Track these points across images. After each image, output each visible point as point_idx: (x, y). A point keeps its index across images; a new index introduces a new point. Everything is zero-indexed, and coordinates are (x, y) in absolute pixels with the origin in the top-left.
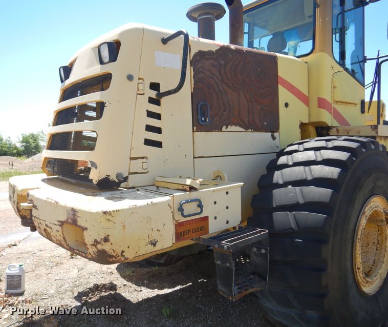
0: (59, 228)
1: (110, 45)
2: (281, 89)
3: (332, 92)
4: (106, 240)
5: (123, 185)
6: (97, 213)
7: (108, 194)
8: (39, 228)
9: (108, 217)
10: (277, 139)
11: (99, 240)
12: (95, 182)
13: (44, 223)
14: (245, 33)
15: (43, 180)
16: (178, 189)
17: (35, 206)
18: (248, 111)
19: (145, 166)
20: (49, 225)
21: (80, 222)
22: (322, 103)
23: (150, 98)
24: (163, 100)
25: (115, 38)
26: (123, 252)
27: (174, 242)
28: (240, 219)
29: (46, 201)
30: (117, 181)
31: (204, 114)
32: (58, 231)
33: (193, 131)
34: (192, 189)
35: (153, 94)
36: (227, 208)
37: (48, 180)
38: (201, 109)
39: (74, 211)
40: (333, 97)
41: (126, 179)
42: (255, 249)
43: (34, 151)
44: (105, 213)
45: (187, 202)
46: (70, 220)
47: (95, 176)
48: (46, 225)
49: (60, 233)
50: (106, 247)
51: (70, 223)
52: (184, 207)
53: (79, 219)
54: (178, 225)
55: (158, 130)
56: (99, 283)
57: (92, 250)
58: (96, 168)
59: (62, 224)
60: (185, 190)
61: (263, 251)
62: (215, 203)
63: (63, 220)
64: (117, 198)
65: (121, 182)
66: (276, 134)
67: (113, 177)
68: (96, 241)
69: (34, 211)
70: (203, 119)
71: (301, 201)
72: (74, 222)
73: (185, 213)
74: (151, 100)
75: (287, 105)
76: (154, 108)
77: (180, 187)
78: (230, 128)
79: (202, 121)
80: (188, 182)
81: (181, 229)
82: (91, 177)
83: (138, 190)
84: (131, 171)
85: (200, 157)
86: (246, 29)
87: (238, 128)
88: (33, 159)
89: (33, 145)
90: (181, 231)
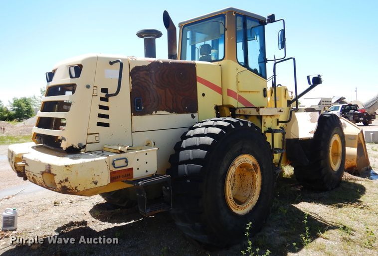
0: (41, 176)
1: (76, 68)
2: (199, 85)
3: (237, 85)
4: (66, 180)
5: (82, 150)
6: (62, 166)
7: (72, 156)
8: (29, 177)
9: (68, 168)
10: (196, 118)
11: (62, 180)
12: (64, 149)
13: (32, 174)
14: (187, 39)
15: (33, 147)
16: (114, 153)
17: (27, 164)
18: (173, 100)
19: (97, 138)
20: (35, 174)
21: (53, 172)
22: (230, 93)
23: (101, 98)
24: (110, 98)
25: (79, 63)
26: (76, 187)
27: (109, 182)
28: (156, 169)
29: (34, 161)
30: (78, 148)
31: (139, 105)
32: (40, 177)
33: (132, 116)
34: (121, 152)
35: (103, 95)
36: (147, 163)
37: (37, 147)
38: (137, 102)
39: (49, 166)
40: (238, 89)
41: (84, 147)
42: (164, 187)
43: (26, 114)
44: (66, 166)
45: (117, 160)
46: (47, 171)
47: (64, 145)
48: (34, 175)
49: (42, 179)
50: (67, 184)
51: (47, 173)
52: (115, 162)
53: (52, 170)
54: (112, 173)
55: (107, 117)
56: (74, 221)
57: (59, 186)
58: (65, 140)
59: (43, 173)
60: (117, 153)
61: (168, 188)
62: (138, 160)
63: (43, 171)
64: (76, 158)
65: (81, 149)
66: (194, 115)
67: (76, 146)
68: (61, 181)
69: (26, 167)
70: (138, 108)
71: (192, 158)
72: (49, 172)
73: (116, 166)
74: (102, 99)
75: (203, 95)
76: (104, 104)
77: (116, 151)
78: (158, 112)
79: (138, 109)
80: (120, 148)
81: (114, 175)
82: (62, 146)
83: (92, 153)
84: (88, 142)
85: (136, 132)
86: (188, 36)
87: (165, 112)
88: (25, 124)
89: (25, 109)
90: (114, 176)
